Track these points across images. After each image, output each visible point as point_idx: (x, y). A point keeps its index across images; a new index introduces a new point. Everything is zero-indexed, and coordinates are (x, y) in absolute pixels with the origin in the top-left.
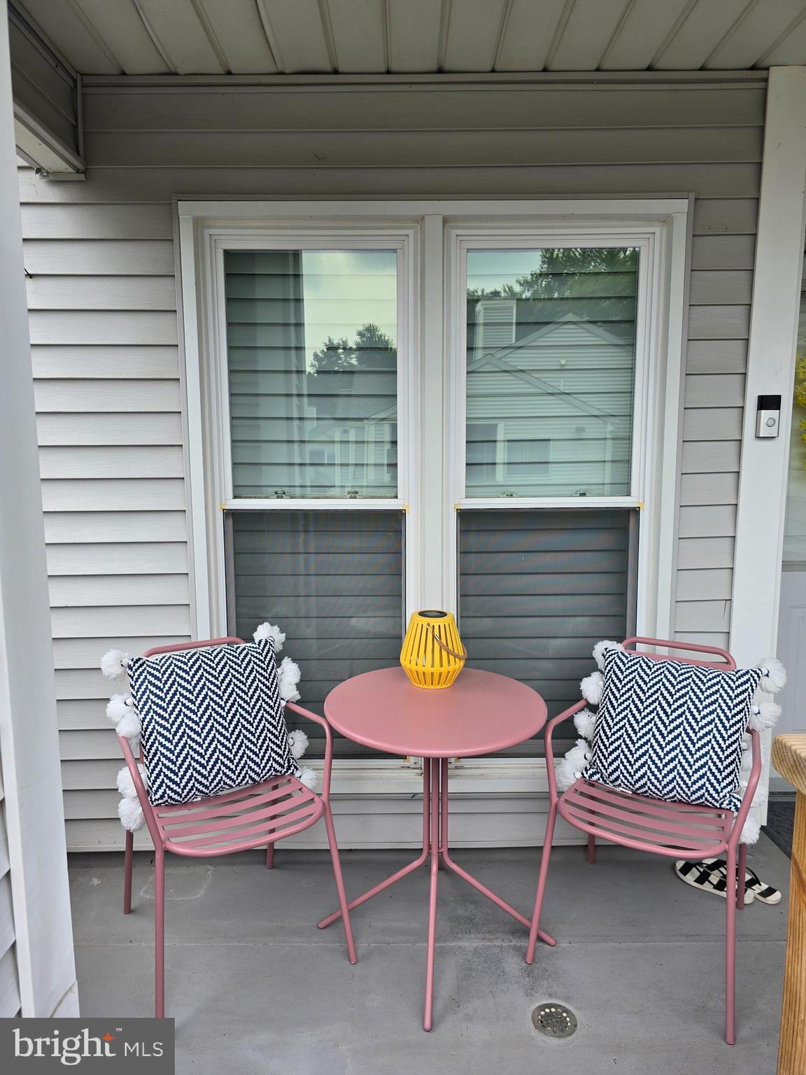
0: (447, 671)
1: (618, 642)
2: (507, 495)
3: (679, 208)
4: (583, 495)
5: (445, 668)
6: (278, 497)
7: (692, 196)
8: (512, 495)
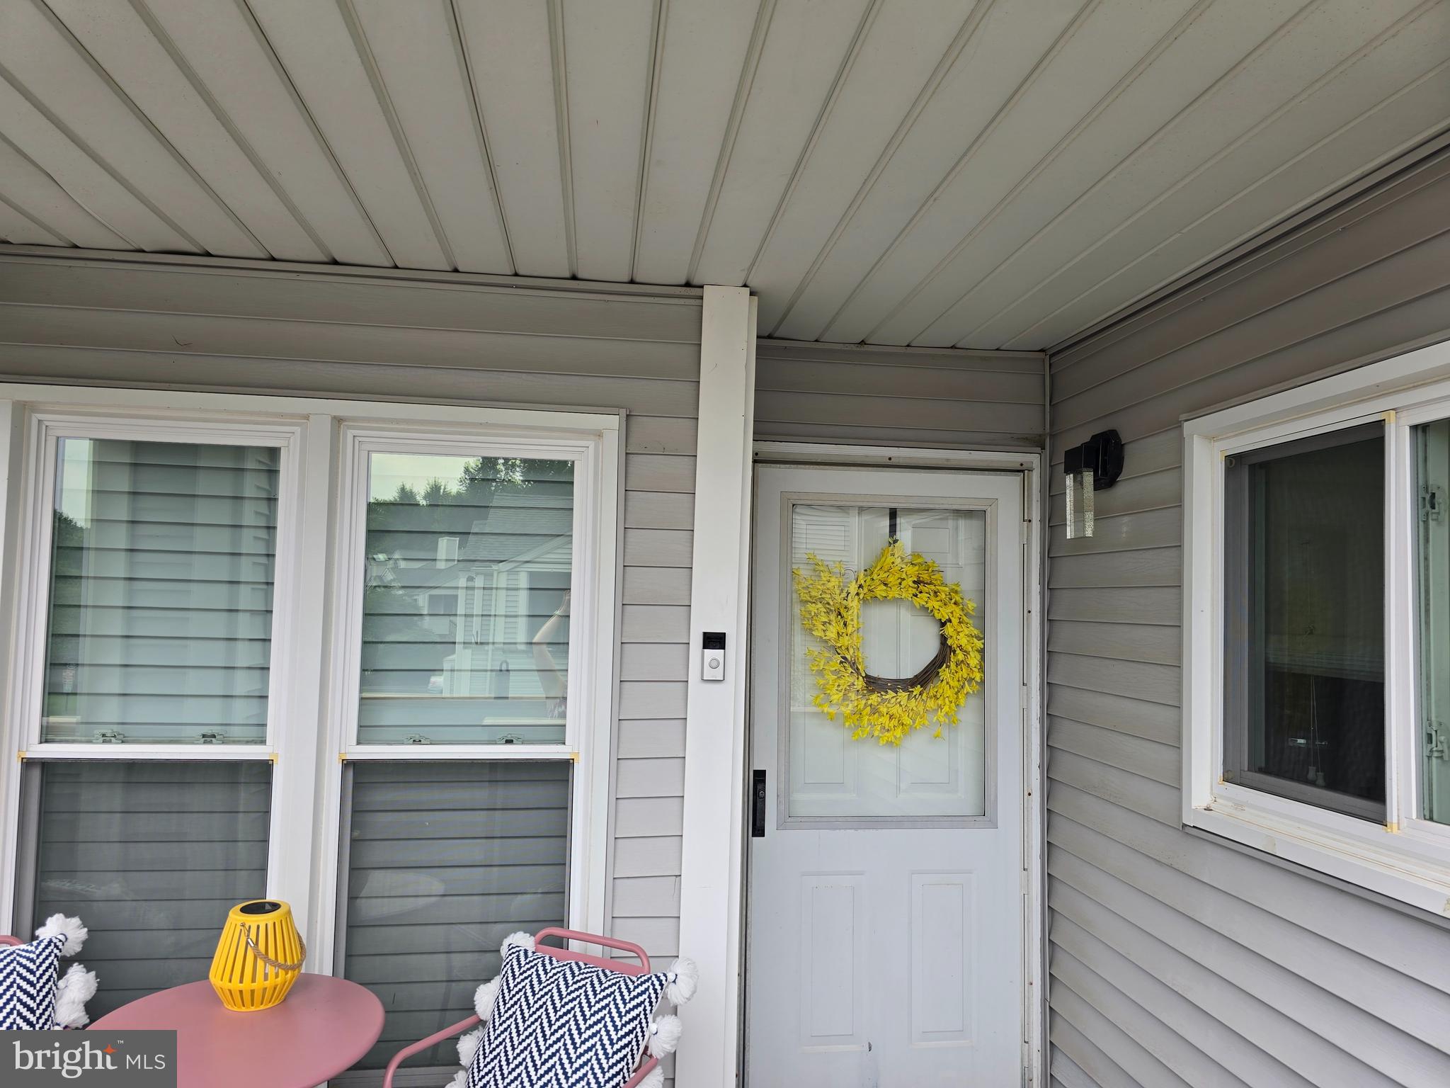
0: (273, 984)
1: (531, 935)
2: (414, 741)
3: (611, 423)
4: (509, 742)
5: (260, 983)
6: (104, 742)
7: (623, 412)
8: (420, 741)
